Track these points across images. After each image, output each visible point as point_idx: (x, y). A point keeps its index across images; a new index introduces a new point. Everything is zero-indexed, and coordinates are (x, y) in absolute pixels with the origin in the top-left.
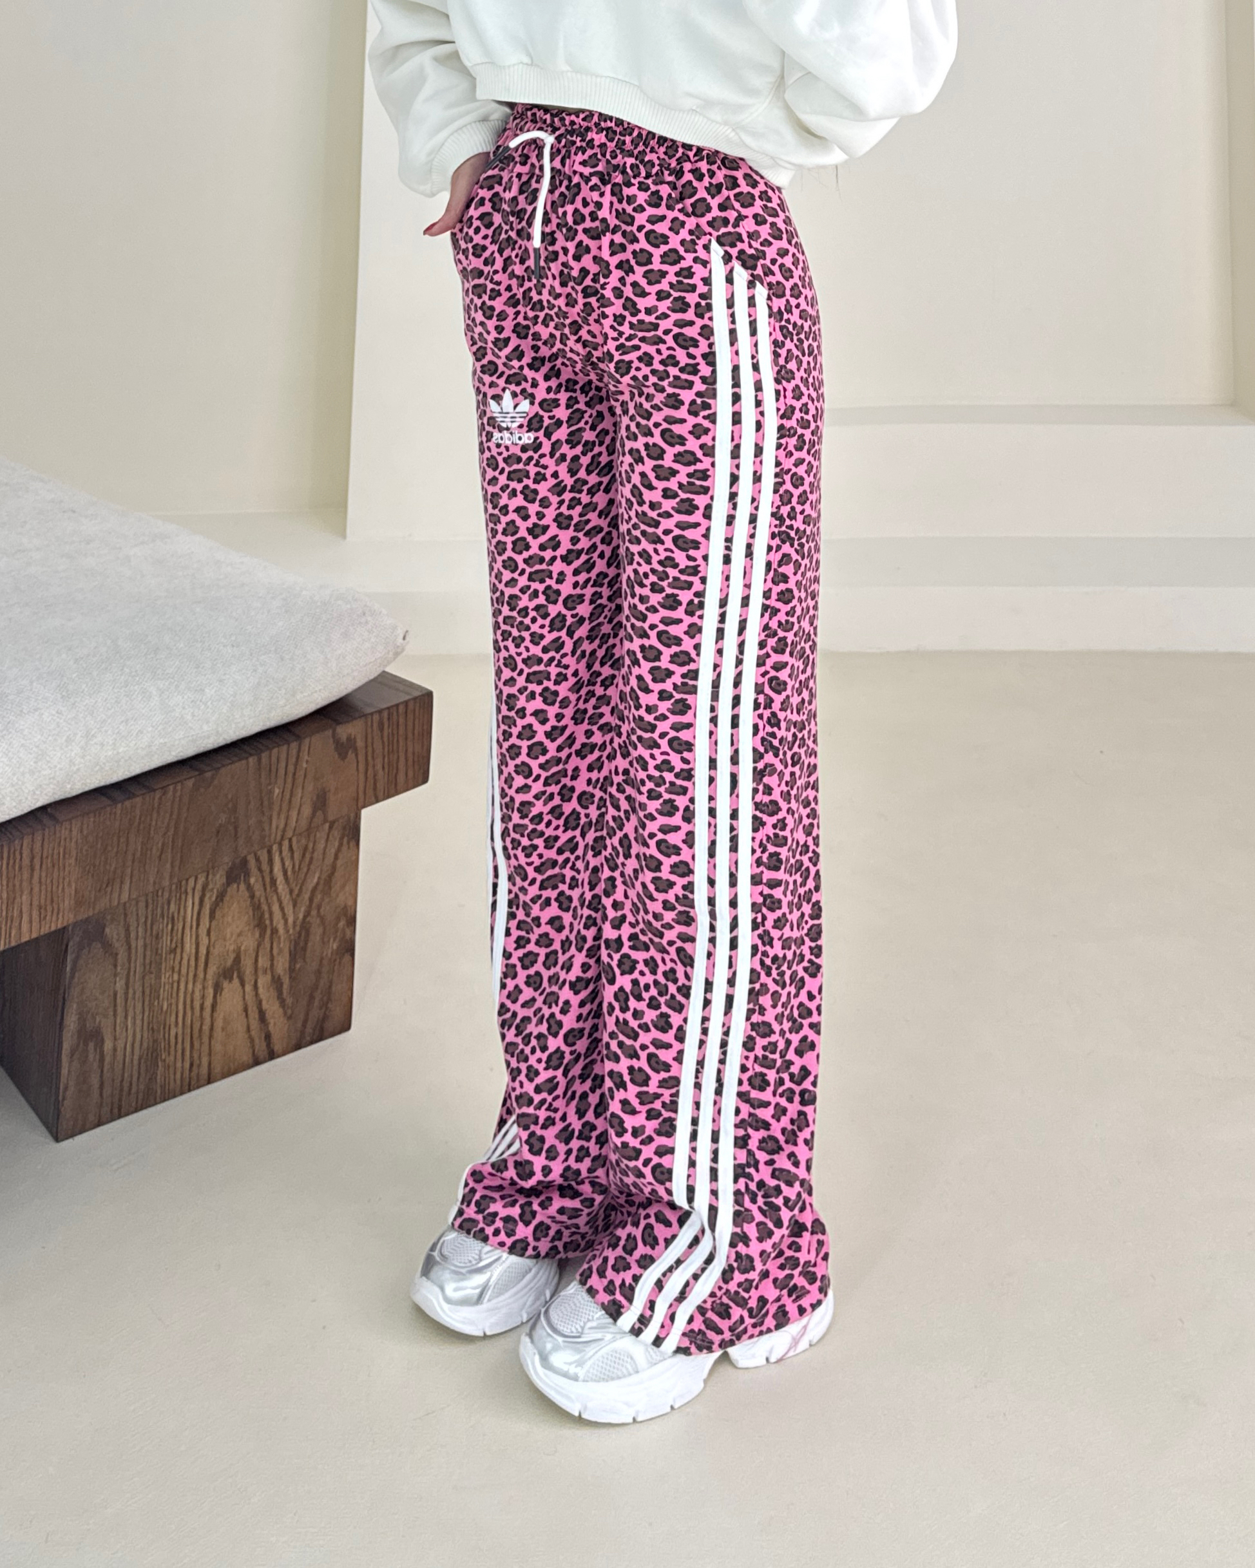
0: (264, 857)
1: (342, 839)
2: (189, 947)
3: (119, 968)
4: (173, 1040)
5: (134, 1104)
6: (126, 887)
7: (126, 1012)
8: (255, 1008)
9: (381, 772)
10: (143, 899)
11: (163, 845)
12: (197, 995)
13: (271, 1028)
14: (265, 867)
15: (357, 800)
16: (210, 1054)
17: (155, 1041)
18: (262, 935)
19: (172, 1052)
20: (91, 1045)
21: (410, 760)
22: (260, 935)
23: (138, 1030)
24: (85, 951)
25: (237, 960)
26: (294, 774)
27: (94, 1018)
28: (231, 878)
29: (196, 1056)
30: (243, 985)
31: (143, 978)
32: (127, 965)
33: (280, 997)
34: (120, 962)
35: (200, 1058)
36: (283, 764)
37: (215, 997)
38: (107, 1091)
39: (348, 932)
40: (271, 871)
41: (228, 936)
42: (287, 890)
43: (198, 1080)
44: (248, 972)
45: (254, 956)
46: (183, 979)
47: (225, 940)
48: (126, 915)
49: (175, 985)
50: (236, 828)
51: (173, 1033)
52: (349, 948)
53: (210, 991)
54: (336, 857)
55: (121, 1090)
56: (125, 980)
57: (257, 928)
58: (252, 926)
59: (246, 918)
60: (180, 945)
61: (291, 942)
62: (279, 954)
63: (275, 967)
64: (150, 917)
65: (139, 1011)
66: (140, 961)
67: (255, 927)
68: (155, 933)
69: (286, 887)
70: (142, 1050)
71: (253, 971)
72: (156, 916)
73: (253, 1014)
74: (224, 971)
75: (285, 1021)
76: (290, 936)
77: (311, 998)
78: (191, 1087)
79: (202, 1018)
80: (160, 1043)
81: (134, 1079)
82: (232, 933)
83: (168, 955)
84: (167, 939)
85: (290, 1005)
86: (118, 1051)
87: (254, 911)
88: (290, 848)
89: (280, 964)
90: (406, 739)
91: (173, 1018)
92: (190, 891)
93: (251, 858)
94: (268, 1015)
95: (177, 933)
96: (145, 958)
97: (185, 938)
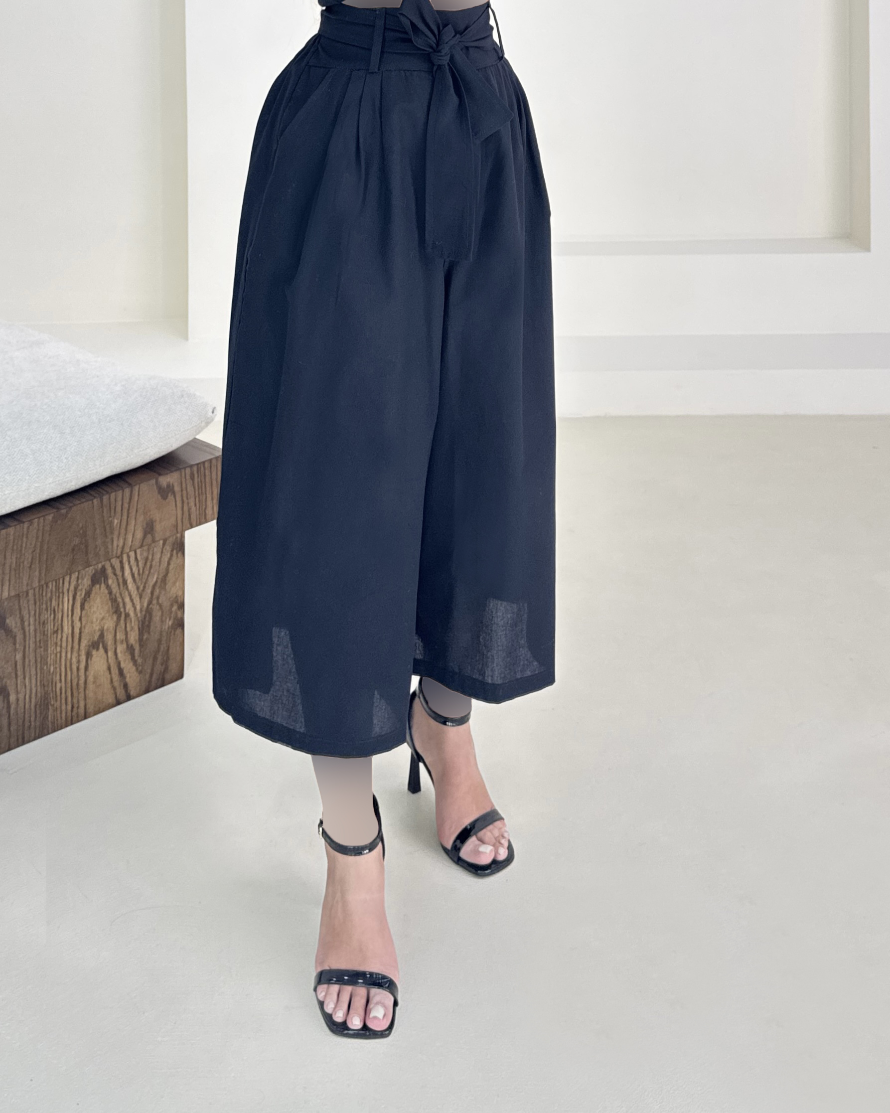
0: (117, 564)
1: (172, 551)
2: (67, 629)
3: (18, 646)
4: (58, 692)
5: (33, 735)
7: (24, 674)
8: (116, 667)
9: (193, 508)
12: (74, 660)
13: (128, 680)
14: (119, 572)
15: (181, 525)
16: (85, 699)
17: (46, 693)
18: (119, 619)
19: (59, 698)
22: (117, 619)
23: (33, 686)
25: (102, 636)
26: (129, 510)
28: (95, 581)
29: (75, 701)
30: (106, 651)
31: (35, 652)
32: (23, 643)
33: (133, 659)
34: (18, 641)
35: (78, 702)
36: (119, 503)
37: (87, 661)
38: (13, 727)
39: (179, 614)
40: (123, 574)
41: (95, 620)
42: (135, 587)
43: (78, 717)
44: (109, 643)
45: (113, 632)
46: (64, 651)
47: (92, 623)
49: (58, 655)
50: (86, 547)
51: (58, 685)
52: (180, 624)
53: (83, 658)
54: (169, 564)
55: (24, 725)
56: (22, 653)
57: (114, 615)
58: (111, 613)
59: (107, 606)
60: (60, 627)
61: (139, 622)
62: (131, 630)
63: (129, 639)
64: (38, 610)
65: (33, 672)
66: (32, 640)
67: (113, 613)
68: (42, 622)
69: (134, 584)
70: (37, 700)
71: (114, 642)
72: (42, 609)
73: (115, 671)
74: (92, 643)
75: (137, 675)
76: (138, 618)
77: (155, 659)
78: (73, 722)
79: (78, 676)
80: (50, 694)
81: (33, 719)
82: (97, 620)
83: (52, 635)
84: (51, 625)
85: (140, 664)
86: (20, 700)
87: (112, 602)
88: (136, 558)
89: (132, 636)
90: (211, 485)
91: (58, 677)
92: (65, 591)
93: (108, 566)
94: (125, 671)
95: (58, 620)
96: (36, 637)
97: (64, 621)
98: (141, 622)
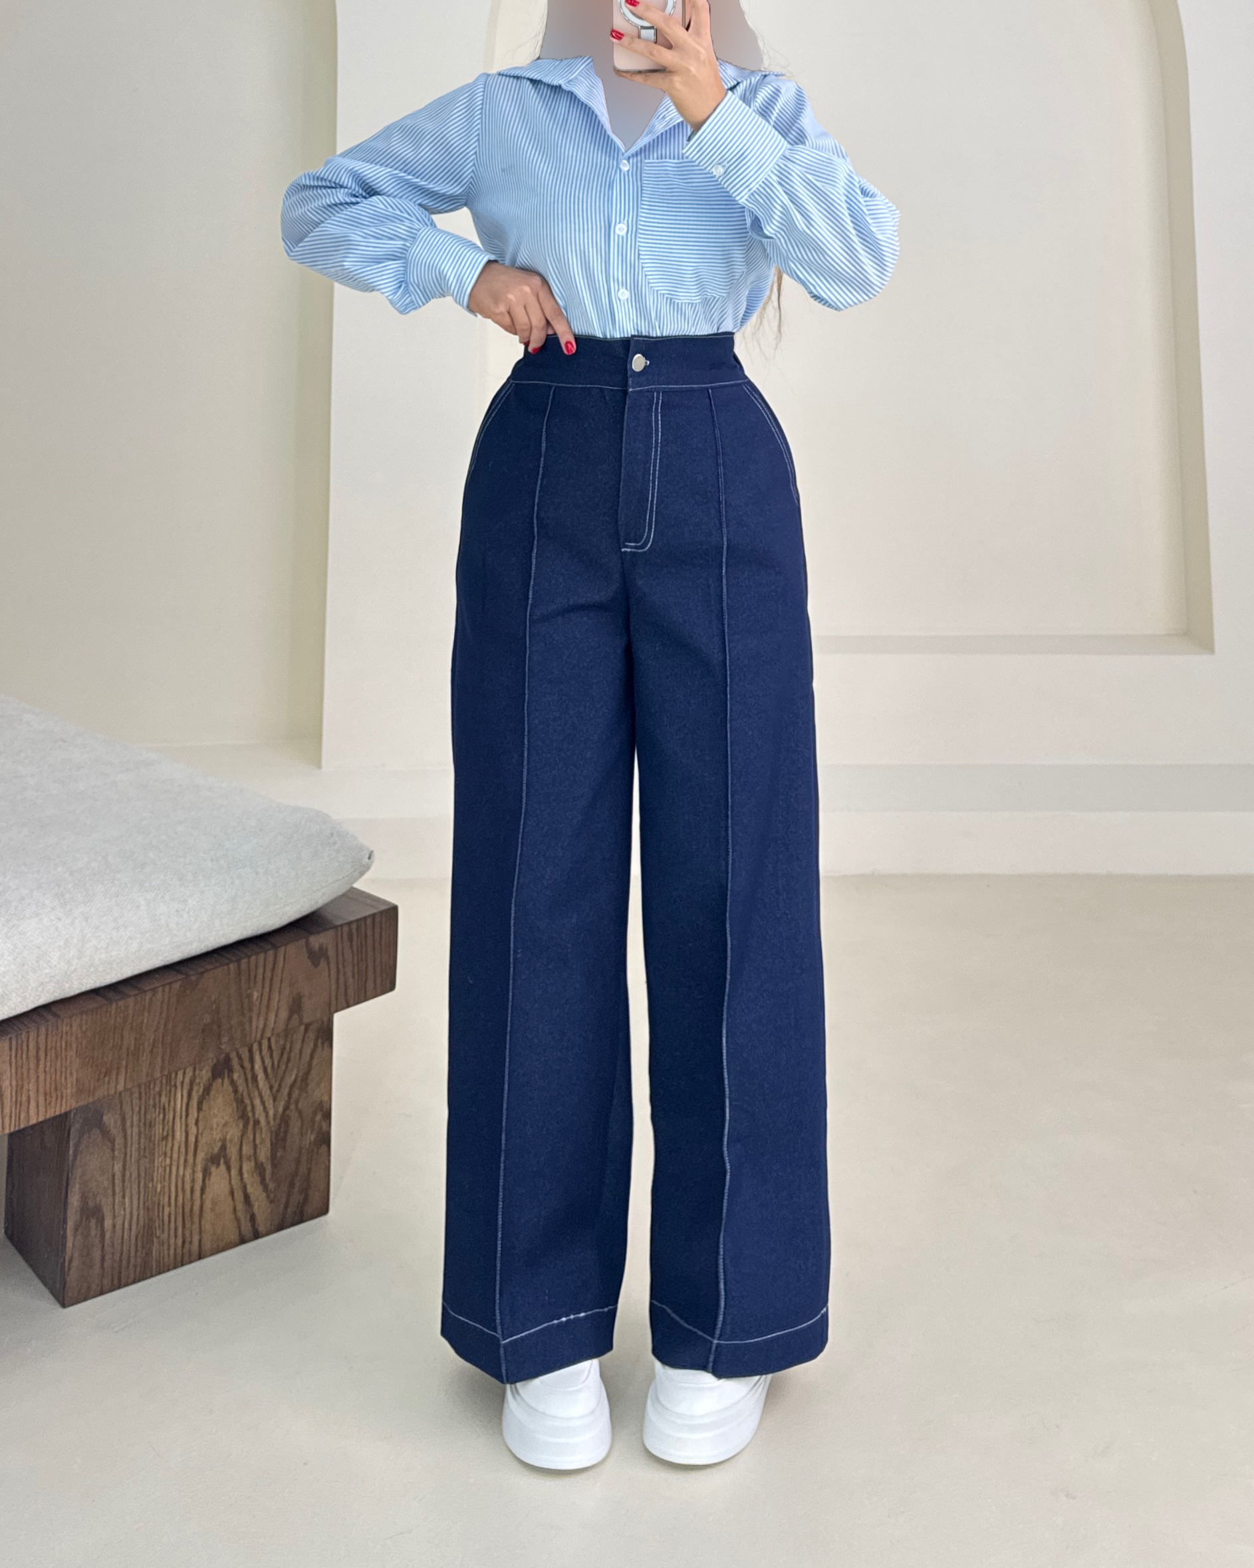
0: (245, 1055)
1: (316, 1040)
2: (179, 1135)
3: (116, 1153)
4: (166, 1219)
5: (132, 1276)
6: (122, 1078)
7: (124, 1191)
8: (241, 1192)
9: (351, 980)
10: (136, 1090)
11: (154, 1040)
12: (188, 1178)
13: (256, 1210)
14: (247, 1065)
15: (330, 1005)
16: (200, 1233)
17: (150, 1220)
18: (246, 1126)
19: (166, 1228)
20: (93, 1222)
21: (378, 970)
22: (244, 1126)
23: (135, 1209)
24: (86, 1136)
25: (223, 1147)
26: (271, 980)
27: (95, 1196)
28: (217, 1073)
29: (188, 1235)
30: (229, 1169)
31: (139, 1163)
32: (123, 1150)
33: (263, 1181)
34: (117, 1146)
35: (191, 1234)
36: (260, 971)
37: (204, 1180)
38: (108, 1263)
39: (324, 1125)
40: (253, 1068)
41: (215, 1126)
42: (267, 1086)
43: (190, 1255)
44: (233, 1158)
45: (238, 1146)
46: (175, 1163)
47: (212, 1129)
48: (121, 1104)
49: (168, 1169)
50: (219, 1027)
51: (167, 1210)
52: (325, 1140)
53: (199, 1175)
54: (312, 1057)
55: (121, 1260)
56: (122, 1163)
57: (240, 1120)
58: (236, 1118)
59: (231, 1110)
60: (171, 1134)
61: (271, 1134)
62: (261, 1144)
63: (258, 1155)
64: (143, 1108)
65: (135, 1192)
66: (135, 1146)
67: (239, 1119)
68: (148, 1122)
69: (266, 1083)
70: (139, 1227)
71: (238, 1157)
72: (149, 1105)
73: (239, 1196)
74: (211, 1157)
75: (268, 1204)
76: (271, 1128)
77: (292, 1184)
78: (184, 1262)
79: (192, 1200)
80: (155, 1222)
81: (133, 1254)
82: (218, 1125)
83: (160, 1143)
84: (159, 1128)
85: (273, 1190)
86: (117, 1228)
87: (237, 1102)
88: (270, 1047)
89: (263, 1153)
90: (374, 949)
91: (166, 1199)
92: (179, 1084)
93: (233, 1055)
94: (252, 1198)
95: (168, 1122)
96: (139, 1144)
97: (175, 1125)
98: (274, 1134)
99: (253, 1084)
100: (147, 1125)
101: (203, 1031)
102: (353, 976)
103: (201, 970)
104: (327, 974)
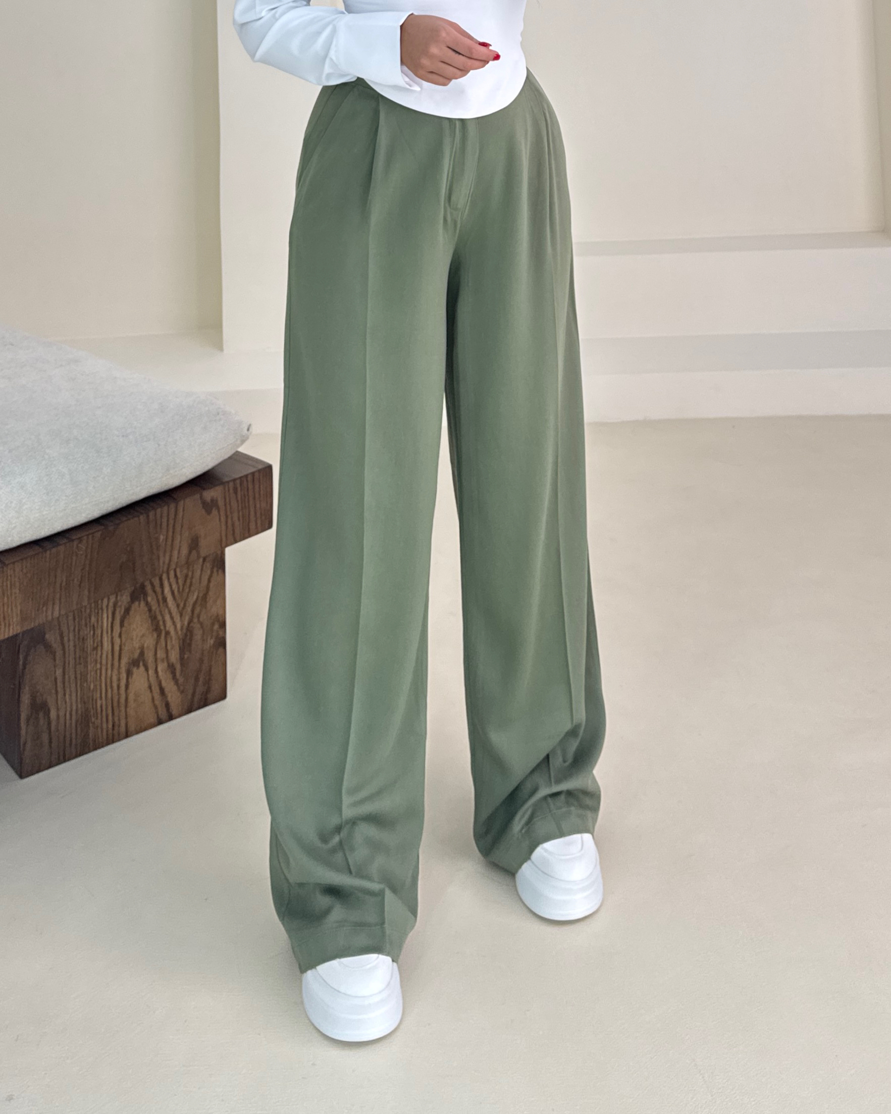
0: (156, 582)
1: (212, 569)
2: (107, 645)
3: (57, 662)
4: (99, 709)
5: (74, 752)
6: (57, 608)
7: (65, 690)
8: (157, 687)
9: (237, 523)
10: (71, 615)
11: (82, 577)
12: (115, 678)
13: (169, 699)
14: (158, 589)
15: (221, 541)
16: (126, 718)
17: (87, 710)
18: (159, 636)
19: (99, 715)
20: (41, 715)
21: (258, 512)
22: (158, 636)
23: (74, 704)
24: (32, 651)
25: (142, 654)
26: (174, 526)
27: (42, 695)
28: (134, 598)
29: (116, 719)
30: (147, 670)
31: (75, 668)
32: (62, 659)
33: (174, 678)
34: (57, 658)
35: (119, 720)
36: (165, 520)
37: (127, 679)
38: (55, 744)
39: (221, 633)
40: (163, 592)
41: (134, 637)
42: (175, 605)
44: (150, 661)
45: (154, 650)
46: (104, 668)
47: (132, 639)
48: (59, 625)
49: (98, 671)
50: (134, 564)
51: (99, 703)
52: (222, 643)
53: (124, 675)
54: (209, 581)
55: (65, 742)
56: (62, 669)
57: (154, 632)
58: (151, 630)
59: (146, 625)
60: (99, 644)
61: (179, 641)
62: (172, 649)
63: (169, 657)
64: (77, 627)
65: (73, 689)
66: (72, 656)
67: (153, 630)
68: (81, 637)
69: (174, 602)
70: (78, 716)
71: (154, 660)
72: (82, 625)
73: (156, 690)
74: (132, 660)
75: (179, 694)
76: (179, 636)
77: (197, 679)
78: (115, 741)
79: (119, 694)
80: (90, 711)
81: (74, 736)
82: (137, 636)
83: (92, 652)
84: (90, 642)
85: (182, 684)
86: (61, 717)
87: (152, 620)
88: (176, 576)
89: (173, 655)
90: (254, 498)
91: (98, 695)
92: (104, 607)
93: (147, 583)
94: (166, 690)
95: (98, 636)
96: (75, 653)
97: (103, 639)
98: (181, 640)
99: (163, 603)
100: (81, 640)
101: (121, 566)
102: (239, 519)
103: (117, 522)
104: (218, 520)
